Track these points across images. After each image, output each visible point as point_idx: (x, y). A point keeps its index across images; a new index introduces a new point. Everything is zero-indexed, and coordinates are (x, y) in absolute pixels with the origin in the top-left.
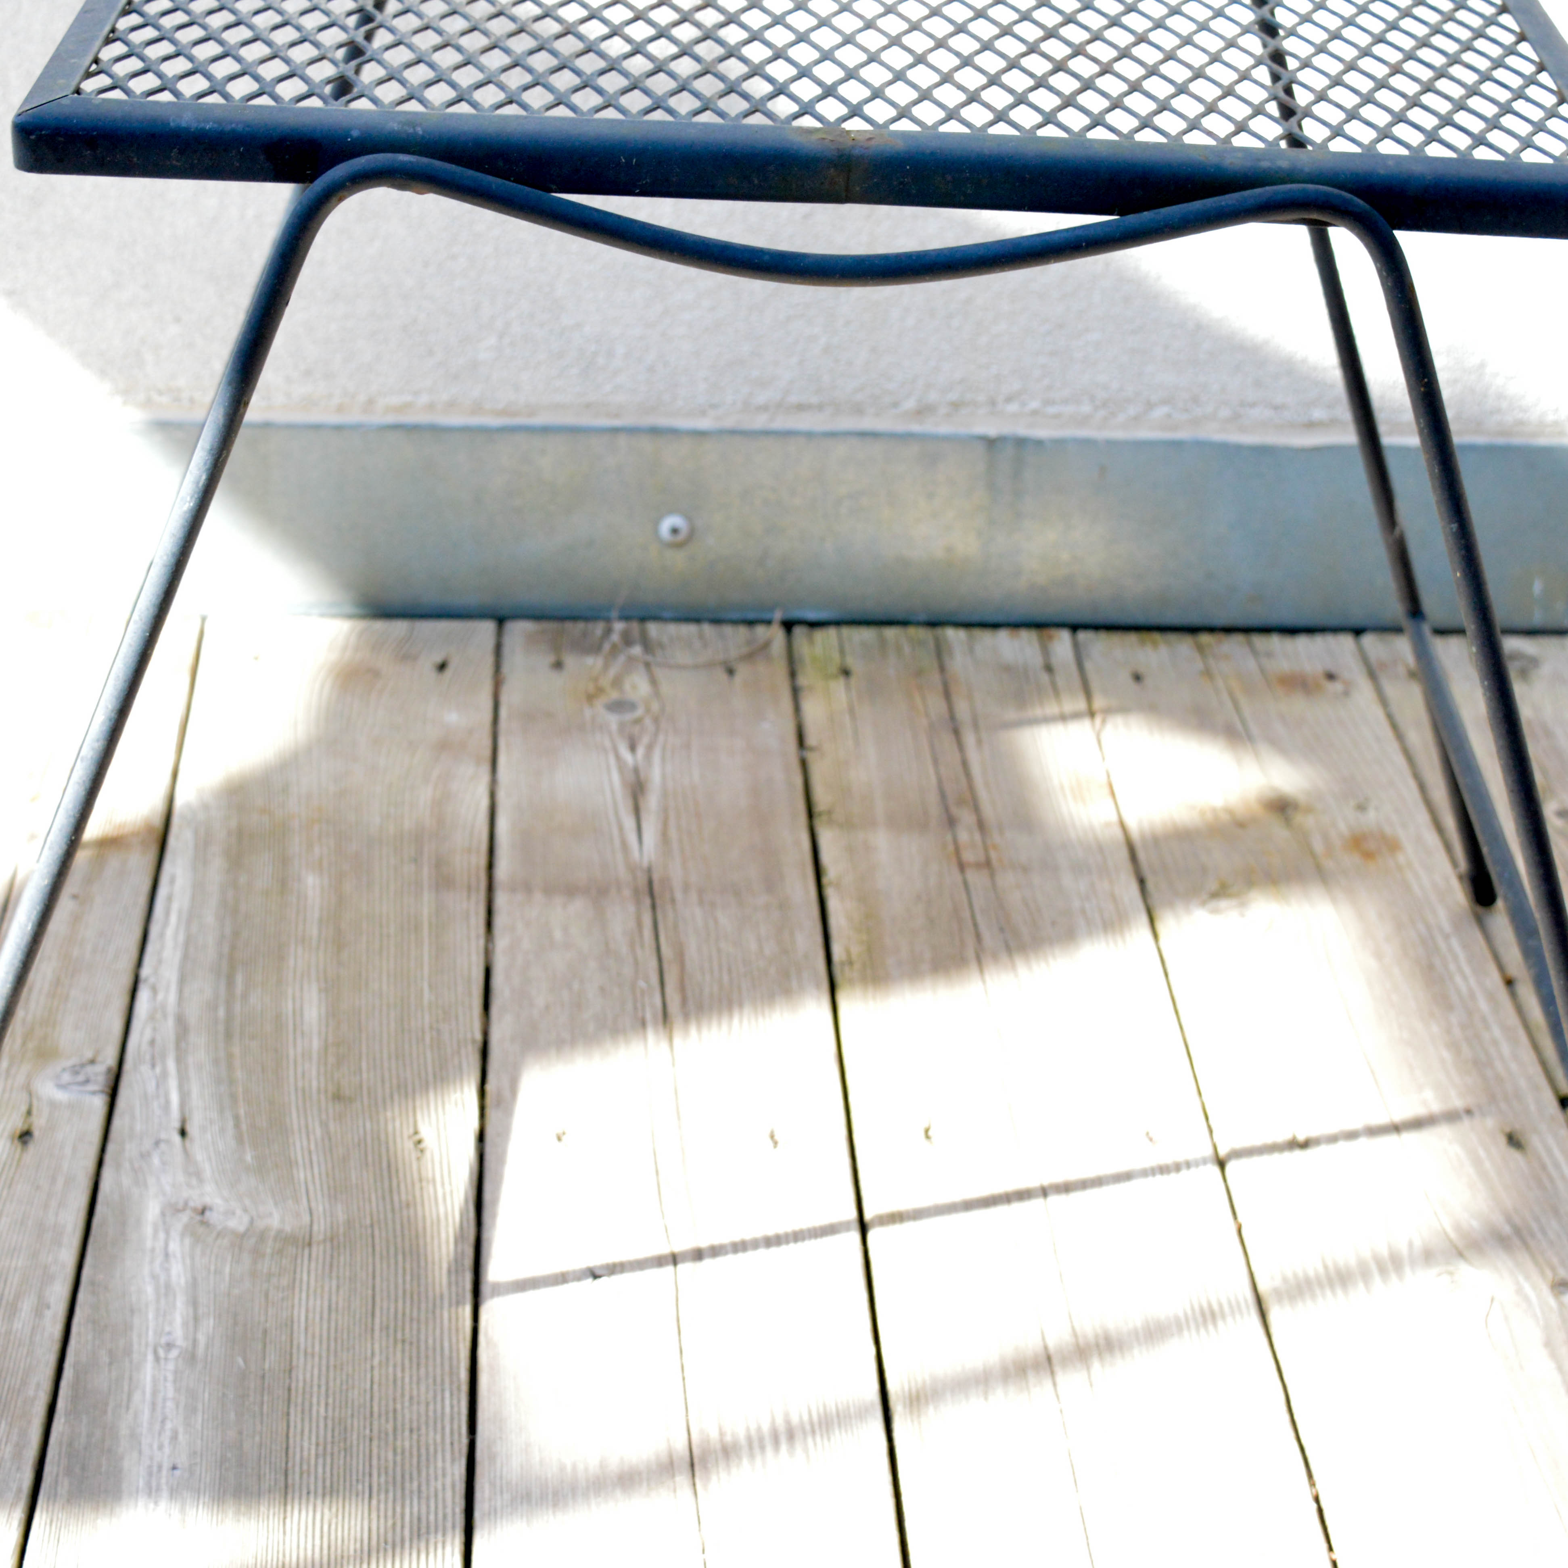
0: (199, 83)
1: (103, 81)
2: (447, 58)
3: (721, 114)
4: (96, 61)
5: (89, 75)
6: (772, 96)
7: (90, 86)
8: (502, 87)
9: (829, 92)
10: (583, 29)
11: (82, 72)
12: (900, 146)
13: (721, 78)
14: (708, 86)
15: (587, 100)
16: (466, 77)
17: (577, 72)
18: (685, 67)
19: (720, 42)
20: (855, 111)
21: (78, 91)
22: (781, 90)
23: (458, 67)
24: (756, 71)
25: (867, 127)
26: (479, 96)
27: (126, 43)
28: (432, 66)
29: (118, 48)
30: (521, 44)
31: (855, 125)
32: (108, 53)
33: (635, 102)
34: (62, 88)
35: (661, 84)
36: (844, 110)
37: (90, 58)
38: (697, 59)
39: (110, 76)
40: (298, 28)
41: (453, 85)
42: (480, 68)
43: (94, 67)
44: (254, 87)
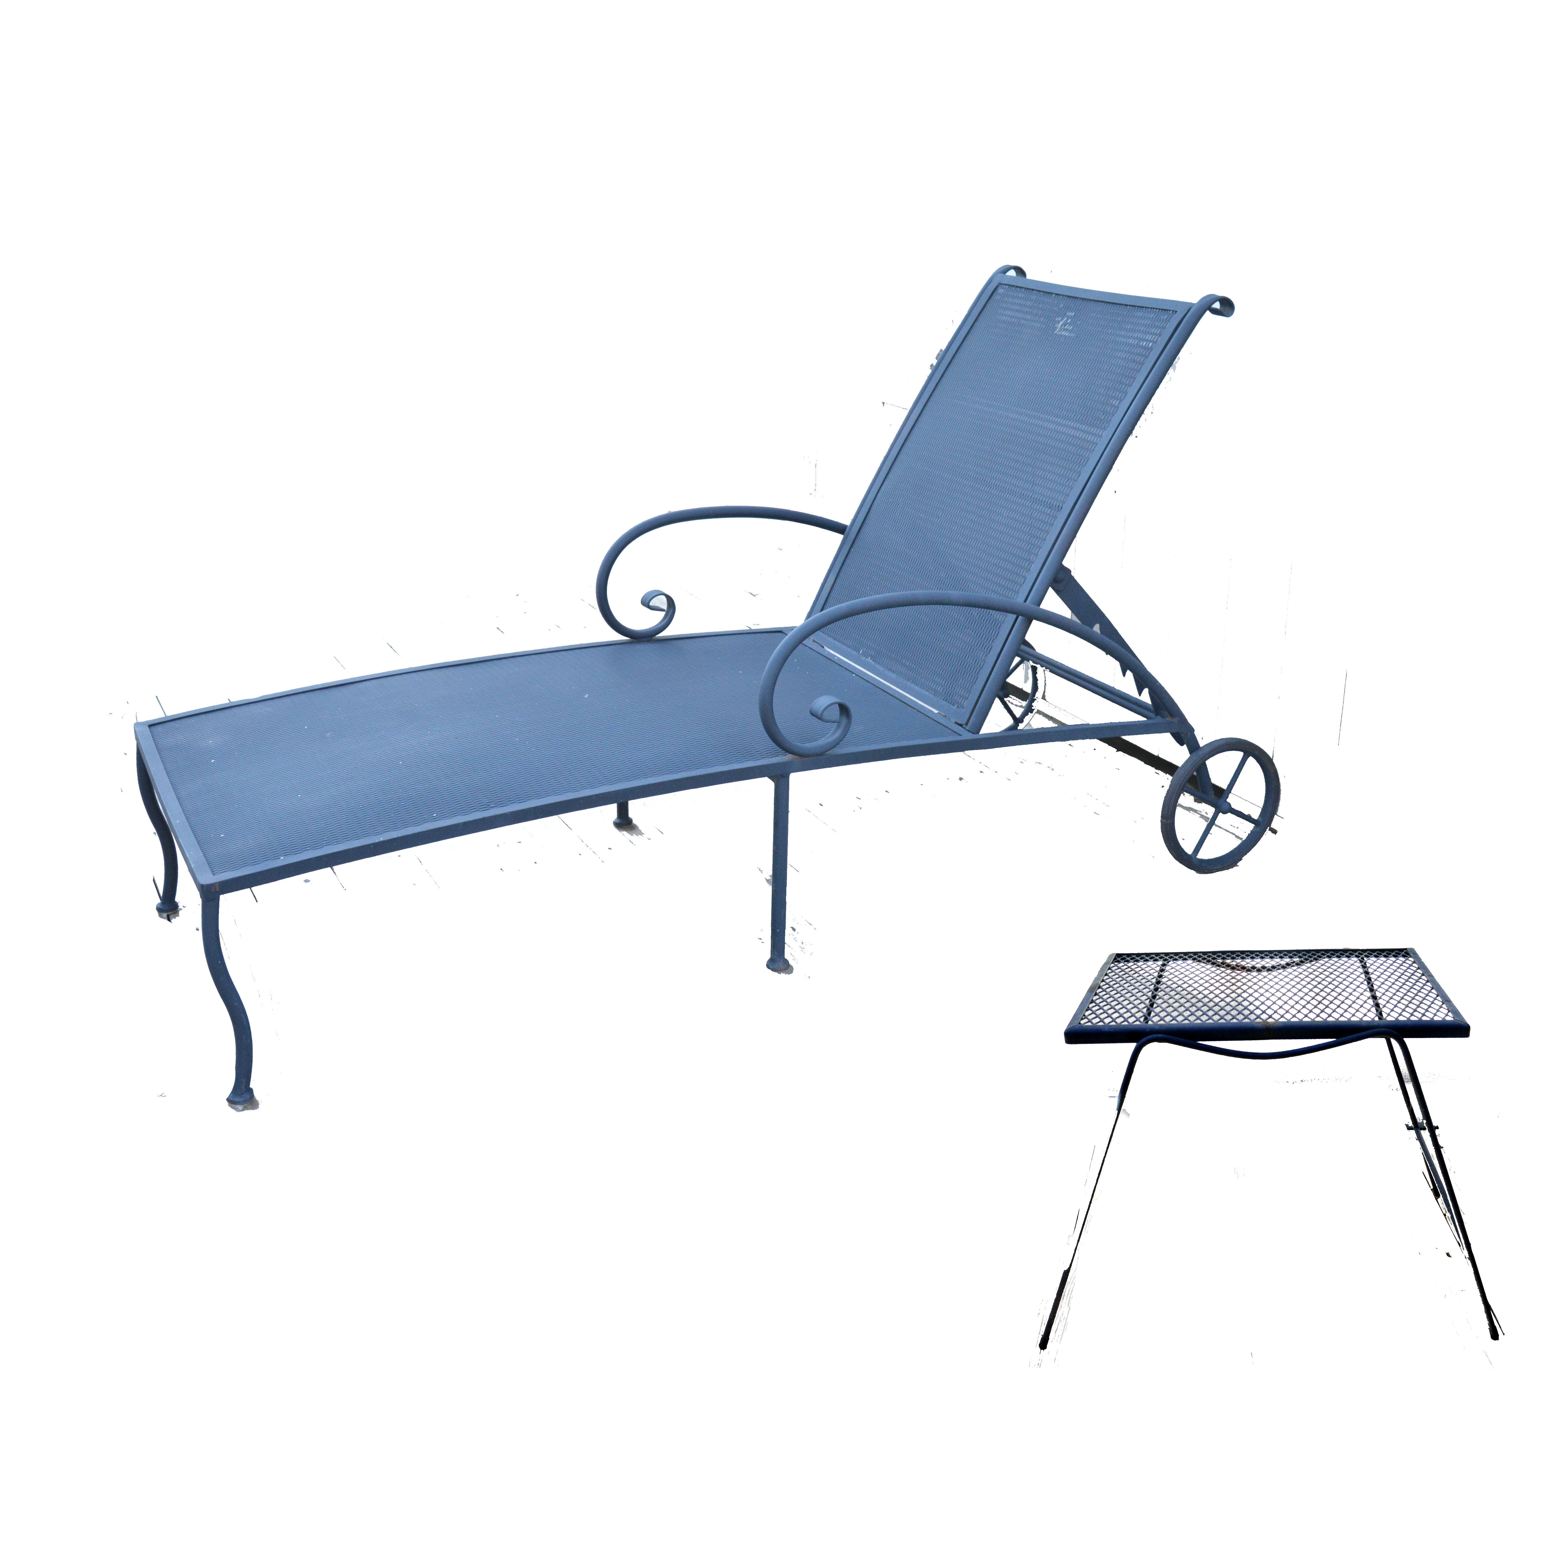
0: (1121, 1019)
1: (1086, 1020)
2: (1170, 1009)
3: (1237, 1019)
4: (1084, 1015)
5: (1082, 1019)
6: (1250, 1014)
7: (1082, 1022)
8: (1183, 1016)
9: (1264, 1012)
10: (1203, 1000)
11: (1080, 1019)
12: (1282, 1025)
13: (1237, 1010)
14: (1234, 1013)
15: (1204, 1018)
16: (1175, 1014)
17: (1202, 1011)
18: (1228, 1008)
19: (1237, 1001)
20: (1270, 1017)
21: (1080, 1023)
22: (1252, 1012)
23: (1172, 1012)
24: (1246, 1008)
25: (1273, 1021)
26: (1178, 1019)
27: (1091, 1010)
28: (1166, 1012)
29: (1090, 1012)
30: (1188, 1005)
31: (1270, 1020)
32: (1087, 1013)
33: (1216, 1018)
34: (1076, 1023)
35: (1222, 1013)
36: (1267, 1017)
37: (1083, 1015)
38: (1231, 1006)
39: (1088, 1019)
40: (1133, 1004)
41: (1171, 1016)
42: (1178, 1011)
43: (1084, 1017)
44: (1135, 1019)
